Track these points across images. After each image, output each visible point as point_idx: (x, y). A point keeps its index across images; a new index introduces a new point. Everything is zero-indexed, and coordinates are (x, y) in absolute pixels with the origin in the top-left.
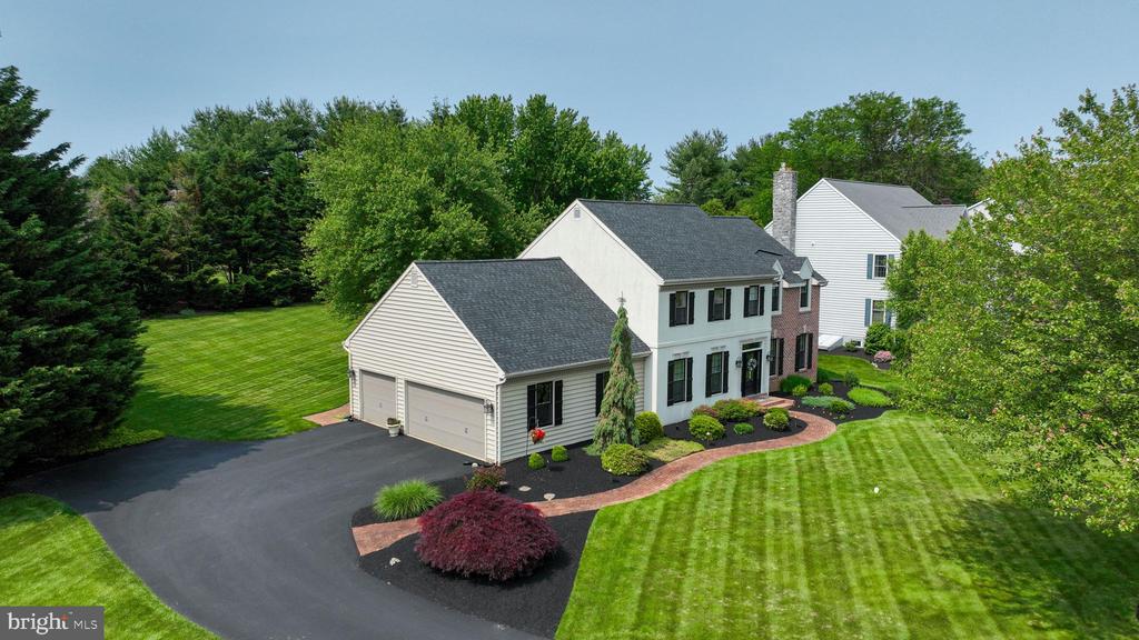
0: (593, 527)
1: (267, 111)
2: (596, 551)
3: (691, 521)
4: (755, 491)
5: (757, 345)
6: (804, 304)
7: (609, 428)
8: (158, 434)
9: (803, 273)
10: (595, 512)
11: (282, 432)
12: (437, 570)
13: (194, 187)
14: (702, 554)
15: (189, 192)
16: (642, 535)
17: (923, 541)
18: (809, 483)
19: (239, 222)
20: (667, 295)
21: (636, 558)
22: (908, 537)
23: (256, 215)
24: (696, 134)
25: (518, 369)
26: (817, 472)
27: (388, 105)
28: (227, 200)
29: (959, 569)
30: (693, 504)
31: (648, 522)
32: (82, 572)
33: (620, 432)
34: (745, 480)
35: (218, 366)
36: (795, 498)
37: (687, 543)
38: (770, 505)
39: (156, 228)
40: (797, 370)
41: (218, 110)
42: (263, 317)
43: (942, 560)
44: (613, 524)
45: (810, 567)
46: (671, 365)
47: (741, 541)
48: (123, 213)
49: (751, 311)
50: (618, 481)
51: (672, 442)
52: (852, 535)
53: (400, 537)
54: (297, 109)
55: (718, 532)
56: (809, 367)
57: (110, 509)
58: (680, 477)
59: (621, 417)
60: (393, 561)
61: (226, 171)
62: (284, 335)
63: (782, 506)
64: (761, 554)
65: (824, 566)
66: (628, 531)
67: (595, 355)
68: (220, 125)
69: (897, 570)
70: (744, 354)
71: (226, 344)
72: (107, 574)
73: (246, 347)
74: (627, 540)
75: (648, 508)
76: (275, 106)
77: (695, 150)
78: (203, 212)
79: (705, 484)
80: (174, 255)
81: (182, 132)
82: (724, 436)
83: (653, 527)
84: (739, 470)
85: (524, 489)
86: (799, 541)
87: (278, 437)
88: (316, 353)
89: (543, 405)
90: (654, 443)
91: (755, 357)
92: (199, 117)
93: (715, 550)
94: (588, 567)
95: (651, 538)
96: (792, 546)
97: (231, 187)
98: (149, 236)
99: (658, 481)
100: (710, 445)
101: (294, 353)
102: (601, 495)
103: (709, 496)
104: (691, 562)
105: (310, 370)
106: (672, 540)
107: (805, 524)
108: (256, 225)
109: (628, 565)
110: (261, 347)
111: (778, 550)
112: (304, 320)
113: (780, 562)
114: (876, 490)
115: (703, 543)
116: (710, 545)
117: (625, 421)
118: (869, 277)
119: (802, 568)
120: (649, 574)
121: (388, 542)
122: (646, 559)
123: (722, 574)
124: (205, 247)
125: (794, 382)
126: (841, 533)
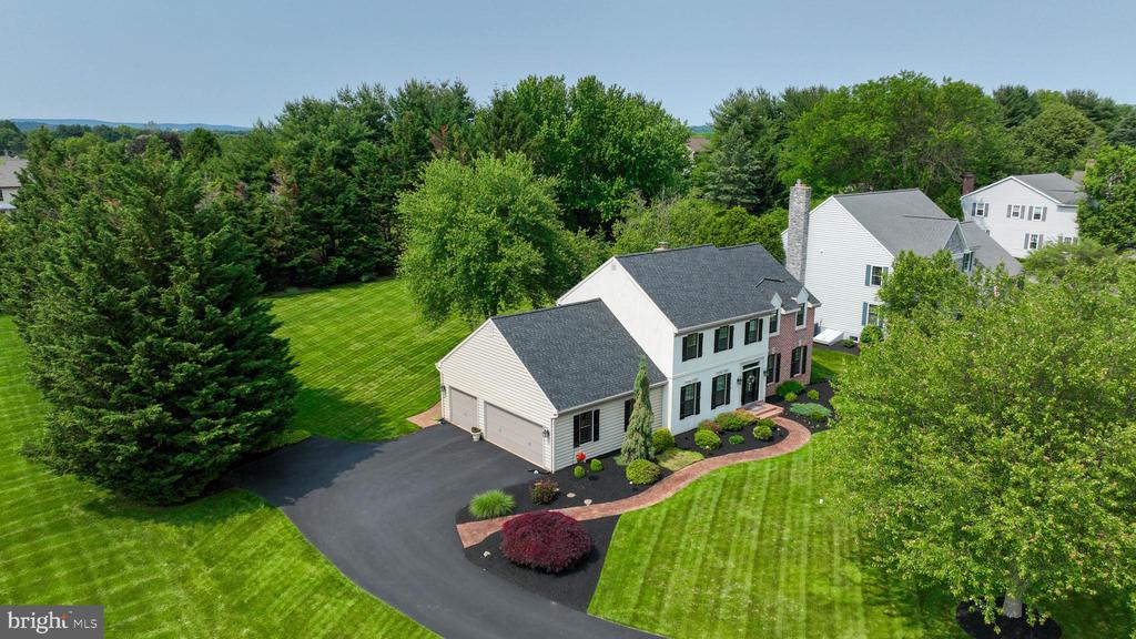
0: (616, 529)
1: (346, 98)
2: (617, 549)
3: (682, 528)
4: (733, 500)
5: (756, 364)
6: (800, 323)
7: (633, 446)
8: (307, 434)
9: (801, 299)
10: (618, 517)
11: (394, 434)
12: (514, 563)
13: (293, 183)
14: (687, 553)
15: (289, 187)
16: (649, 537)
17: (841, 547)
18: (773, 494)
19: (331, 211)
20: (681, 339)
21: (642, 556)
22: (831, 543)
23: (344, 204)
24: (740, 92)
25: (567, 407)
26: (782, 483)
27: (452, 84)
28: (321, 192)
29: (857, 570)
30: (687, 512)
31: (653, 527)
32: (292, 554)
33: (640, 450)
34: (728, 489)
35: (330, 354)
36: (759, 508)
37: (678, 545)
38: (741, 513)
39: (264, 221)
40: (792, 376)
41: (305, 100)
42: (355, 295)
43: (848, 562)
44: (630, 528)
45: (757, 566)
46: (683, 390)
47: (715, 544)
48: (237, 208)
49: (750, 339)
50: (638, 489)
51: (680, 453)
52: (791, 541)
53: (489, 534)
54: (373, 95)
55: (700, 535)
56: (804, 372)
57: (293, 504)
58: (682, 485)
59: (641, 439)
60: (486, 554)
61: (318, 165)
62: (375, 318)
63: (749, 515)
64: (726, 554)
65: (766, 565)
66: (640, 534)
67: (624, 389)
68: (307, 115)
69: (814, 569)
70: (744, 373)
71: (331, 330)
72: (309, 556)
73: (347, 332)
74: (638, 541)
75: (655, 514)
76: (354, 93)
77: (738, 109)
78: (301, 203)
79: (699, 491)
80: (280, 243)
81: (276, 122)
82: (721, 446)
83: (656, 531)
84: (725, 480)
85: (571, 495)
86: (754, 545)
87: (393, 439)
88: (404, 338)
89: (585, 428)
90: (666, 453)
91: (754, 375)
92: (290, 108)
93: (696, 551)
94: (611, 562)
95: (654, 540)
96: (748, 548)
97: (323, 180)
98: (259, 229)
99: (666, 489)
100: (708, 454)
101: (386, 338)
102: (624, 501)
103: (699, 505)
104: (678, 560)
105: (400, 360)
106: (668, 542)
107: (761, 531)
108: (345, 214)
109: (636, 561)
110: (359, 332)
111: (738, 551)
112: (388, 299)
113: (737, 561)
114: (821, 501)
115: (688, 545)
116: (693, 546)
117: (645, 442)
118: (867, 284)
119: (751, 566)
120: (650, 569)
121: (481, 537)
122: (649, 556)
123: (697, 570)
124: (304, 235)
125: (788, 387)
126: (785, 538)
